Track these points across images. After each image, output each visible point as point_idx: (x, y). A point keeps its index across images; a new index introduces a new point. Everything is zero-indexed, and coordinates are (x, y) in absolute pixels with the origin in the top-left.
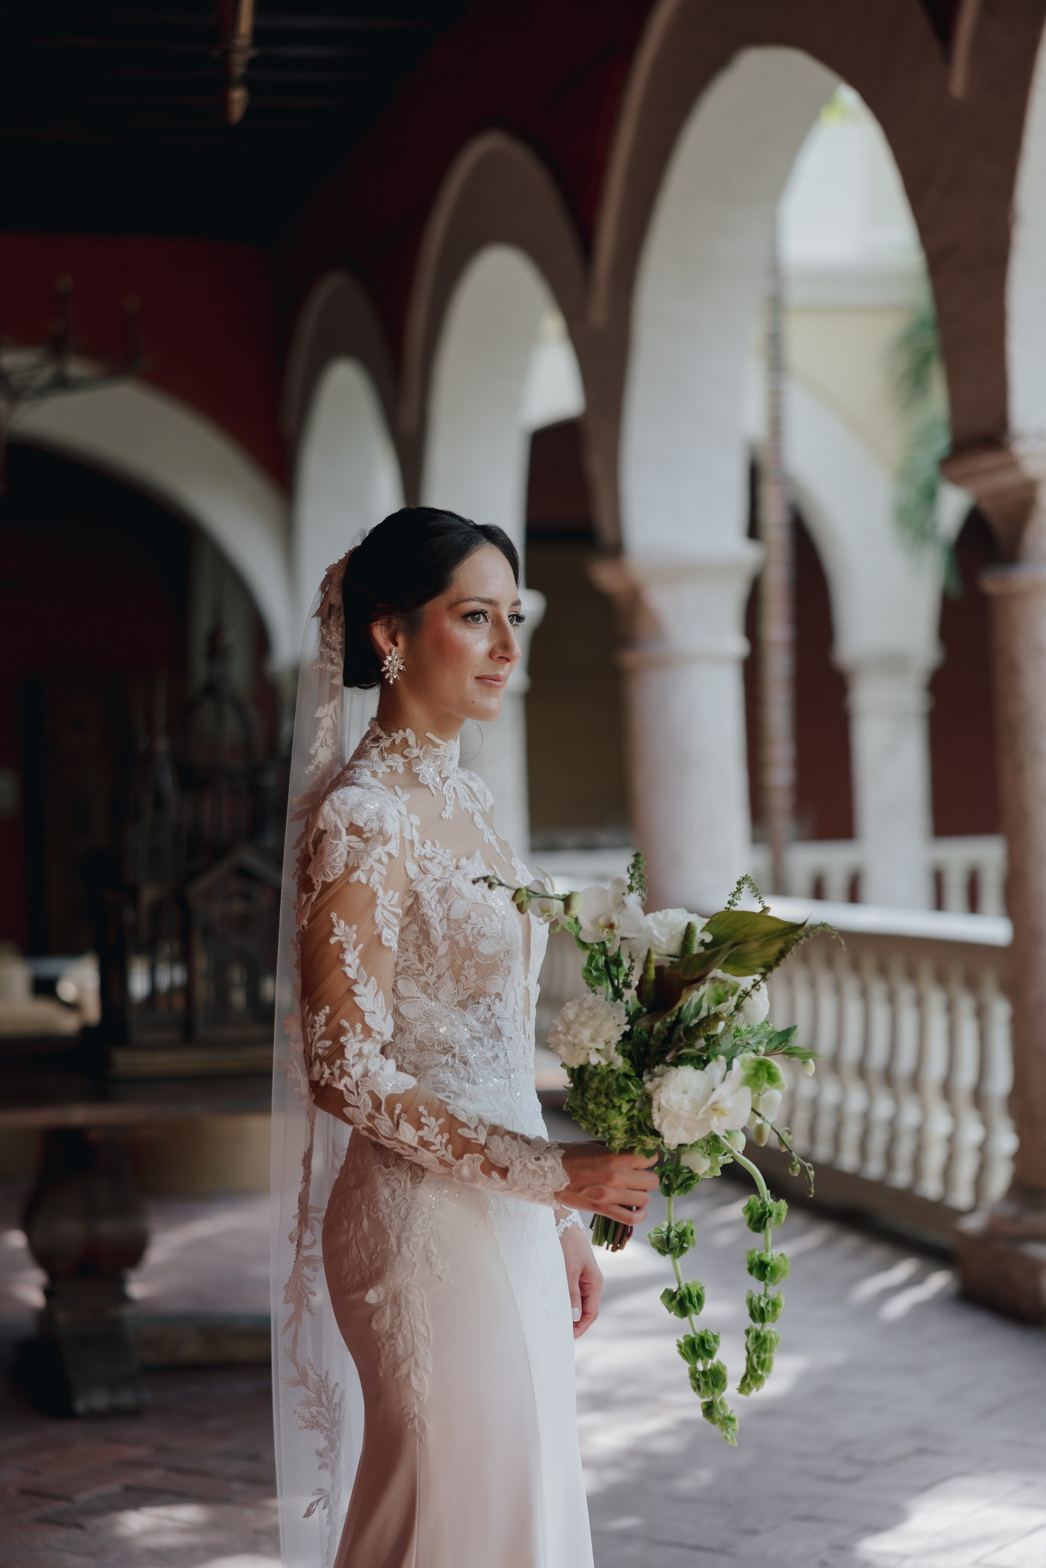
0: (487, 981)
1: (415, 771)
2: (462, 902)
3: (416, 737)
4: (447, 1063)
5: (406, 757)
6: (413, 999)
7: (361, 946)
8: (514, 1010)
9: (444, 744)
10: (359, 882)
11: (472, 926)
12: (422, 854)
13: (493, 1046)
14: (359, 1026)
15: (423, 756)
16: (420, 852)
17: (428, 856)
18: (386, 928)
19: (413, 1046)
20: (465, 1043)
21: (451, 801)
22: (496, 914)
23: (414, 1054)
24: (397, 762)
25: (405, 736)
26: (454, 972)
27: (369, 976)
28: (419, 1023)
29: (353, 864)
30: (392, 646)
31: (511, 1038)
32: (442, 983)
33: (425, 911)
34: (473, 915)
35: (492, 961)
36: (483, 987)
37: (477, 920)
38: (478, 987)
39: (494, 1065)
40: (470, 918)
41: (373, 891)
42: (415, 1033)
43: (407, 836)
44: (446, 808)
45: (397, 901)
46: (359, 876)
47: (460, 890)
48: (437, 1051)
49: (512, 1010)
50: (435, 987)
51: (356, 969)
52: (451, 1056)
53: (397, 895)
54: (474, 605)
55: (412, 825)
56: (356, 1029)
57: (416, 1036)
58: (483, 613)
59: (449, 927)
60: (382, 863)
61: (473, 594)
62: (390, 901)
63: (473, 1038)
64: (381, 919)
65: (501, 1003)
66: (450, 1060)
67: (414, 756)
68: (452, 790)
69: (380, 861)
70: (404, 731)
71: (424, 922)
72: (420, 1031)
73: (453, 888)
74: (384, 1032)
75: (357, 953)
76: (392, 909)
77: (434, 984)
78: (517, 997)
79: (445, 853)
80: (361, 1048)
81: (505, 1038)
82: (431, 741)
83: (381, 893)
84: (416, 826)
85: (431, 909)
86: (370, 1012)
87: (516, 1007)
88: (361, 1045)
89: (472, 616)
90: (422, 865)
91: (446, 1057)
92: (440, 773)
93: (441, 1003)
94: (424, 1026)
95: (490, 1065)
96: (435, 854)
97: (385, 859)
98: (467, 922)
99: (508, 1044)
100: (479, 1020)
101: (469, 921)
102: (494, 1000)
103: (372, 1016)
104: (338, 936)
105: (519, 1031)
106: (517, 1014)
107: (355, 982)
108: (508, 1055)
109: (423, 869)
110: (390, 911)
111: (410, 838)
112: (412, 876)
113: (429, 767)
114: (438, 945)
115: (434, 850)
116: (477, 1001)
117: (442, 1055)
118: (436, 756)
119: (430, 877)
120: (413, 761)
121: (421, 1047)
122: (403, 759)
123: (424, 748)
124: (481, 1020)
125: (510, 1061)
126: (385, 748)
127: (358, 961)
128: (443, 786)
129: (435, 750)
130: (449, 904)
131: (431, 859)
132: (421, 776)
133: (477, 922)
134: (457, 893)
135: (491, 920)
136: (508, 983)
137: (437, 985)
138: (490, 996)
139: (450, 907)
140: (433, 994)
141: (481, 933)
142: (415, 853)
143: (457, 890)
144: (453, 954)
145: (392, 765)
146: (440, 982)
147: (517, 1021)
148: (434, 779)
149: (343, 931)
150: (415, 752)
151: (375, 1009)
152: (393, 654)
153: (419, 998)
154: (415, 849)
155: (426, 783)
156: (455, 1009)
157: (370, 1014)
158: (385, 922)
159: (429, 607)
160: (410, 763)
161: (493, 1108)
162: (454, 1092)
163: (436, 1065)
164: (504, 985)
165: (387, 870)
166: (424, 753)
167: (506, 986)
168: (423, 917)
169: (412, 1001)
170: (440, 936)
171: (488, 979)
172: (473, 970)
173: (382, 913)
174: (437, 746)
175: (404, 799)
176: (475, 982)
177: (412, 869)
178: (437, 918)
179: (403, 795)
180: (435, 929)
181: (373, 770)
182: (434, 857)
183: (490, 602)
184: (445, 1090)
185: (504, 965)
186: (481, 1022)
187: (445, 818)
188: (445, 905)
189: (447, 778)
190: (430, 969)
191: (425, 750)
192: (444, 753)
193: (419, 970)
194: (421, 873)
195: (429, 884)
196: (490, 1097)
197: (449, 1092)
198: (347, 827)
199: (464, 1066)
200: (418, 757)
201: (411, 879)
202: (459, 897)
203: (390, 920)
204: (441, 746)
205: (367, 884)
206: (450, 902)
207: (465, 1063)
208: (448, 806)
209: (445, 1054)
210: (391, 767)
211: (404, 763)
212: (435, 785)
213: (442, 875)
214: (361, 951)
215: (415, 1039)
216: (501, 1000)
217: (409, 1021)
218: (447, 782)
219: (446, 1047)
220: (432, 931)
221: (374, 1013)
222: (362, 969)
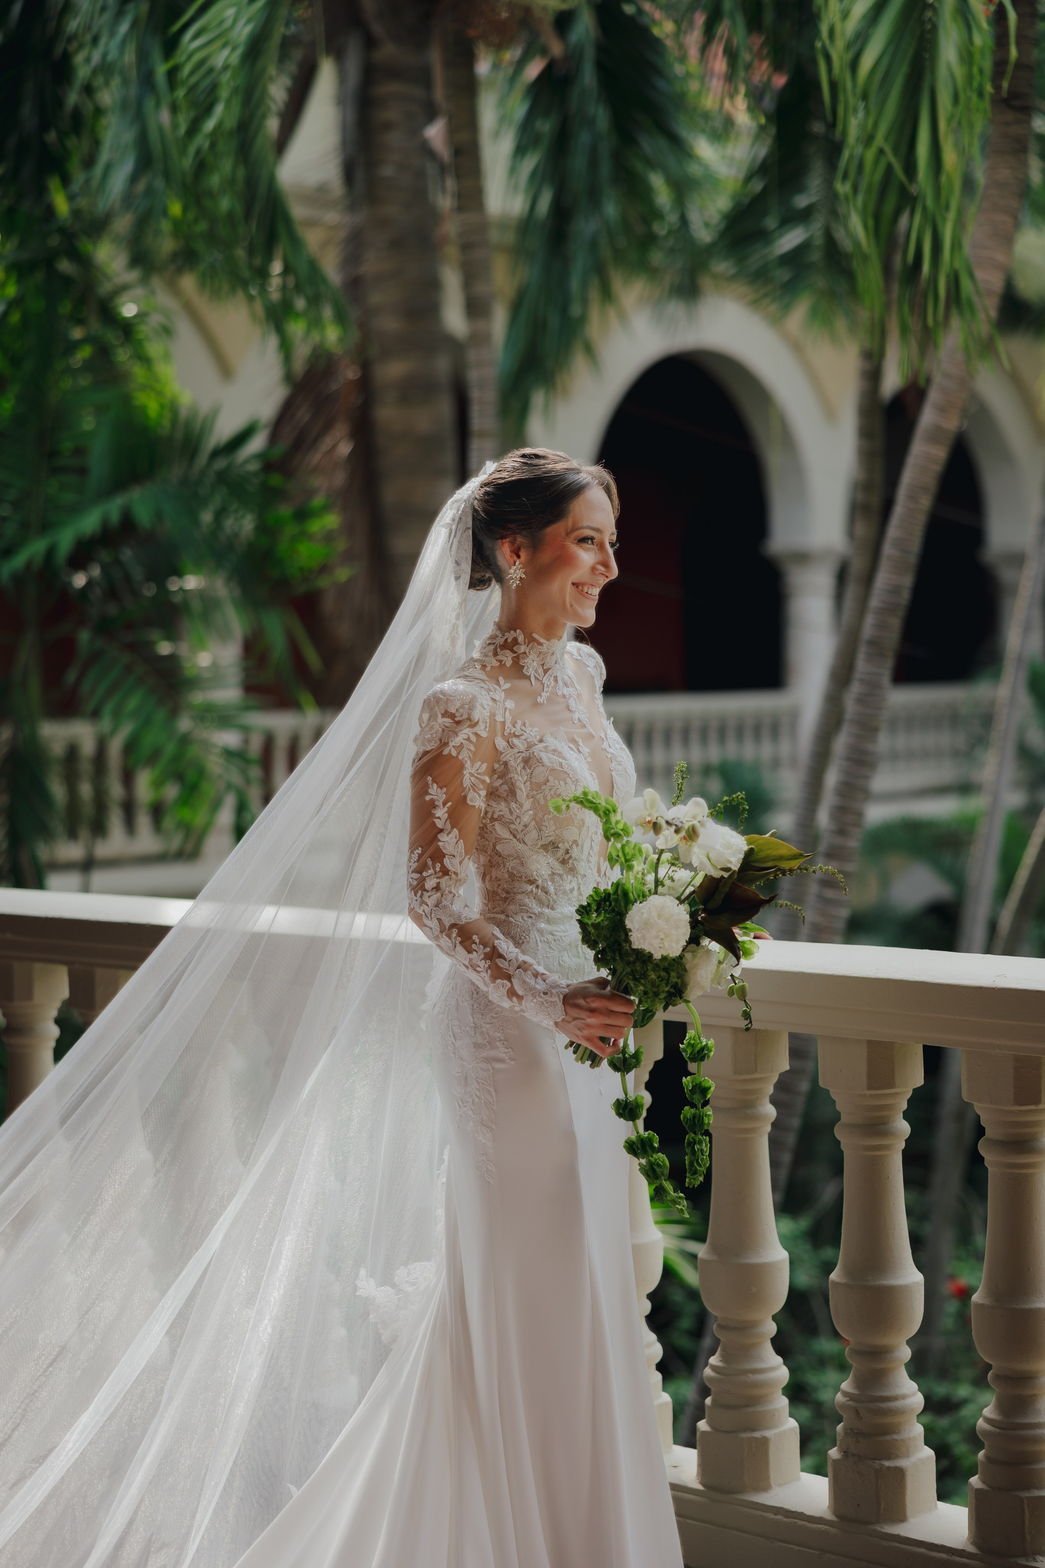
0: (564, 831)
1: (521, 664)
2: (542, 768)
3: (524, 637)
4: (532, 892)
5: (515, 652)
6: (507, 841)
7: (450, 804)
8: (589, 853)
9: (547, 643)
10: (450, 754)
11: (550, 788)
12: (512, 732)
13: (571, 881)
14: (438, 865)
15: (529, 652)
16: (510, 730)
17: (517, 733)
18: (471, 791)
19: (506, 876)
20: (546, 877)
21: (549, 688)
22: (571, 778)
23: (507, 883)
24: (507, 657)
25: (515, 636)
26: (536, 823)
27: (452, 828)
28: (512, 858)
29: (445, 740)
30: (515, 557)
31: (585, 876)
32: (528, 831)
33: (512, 775)
34: (551, 778)
35: (567, 815)
36: (561, 835)
37: (554, 783)
38: (557, 835)
39: (570, 896)
40: (548, 781)
41: (462, 762)
42: (507, 866)
43: (499, 718)
44: (542, 694)
45: (485, 770)
46: (450, 751)
47: (541, 759)
48: (524, 881)
49: (587, 853)
50: (522, 833)
51: (444, 821)
52: (535, 886)
53: (485, 765)
54: (588, 533)
55: (506, 709)
56: (436, 867)
57: (508, 868)
58: (592, 539)
59: (532, 789)
60: (471, 742)
61: (585, 524)
62: (477, 770)
63: (553, 874)
64: (469, 784)
65: (578, 848)
66: (534, 889)
67: (522, 652)
68: (552, 678)
69: (468, 739)
70: (515, 631)
71: (512, 784)
72: (512, 864)
73: (536, 757)
74: (459, 872)
75: (446, 809)
76: (479, 776)
77: (522, 831)
78: (593, 843)
79: (532, 731)
80: (439, 882)
81: (579, 875)
82: (535, 640)
83: (468, 764)
84: (510, 710)
85: (517, 774)
86: (450, 855)
87: (591, 851)
88: (438, 880)
89: (583, 540)
90: (510, 741)
91: (531, 887)
92: (543, 665)
93: (528, 846)
94: (515, 861)
95: (567, 896)
96: (523, 732)
97: (473, 738)
98: (546, 784)
99: (582, 880)
100: (558, 860)
101: (547, 784)
102: (572, 845)
103: (451, 858)
104: (432, 795)
105: (593, 869)
106: (591, 856)
107: (441, 831)
108: (581, 888)
109: (511, 744)
110: (477, 778)
111: (502, 720)
112: (500, 749)
113: (533, 661)
114: (524, 802)
115: (523, 729)
116: (556, 845)
117: (528, 885)
118: (540, 653)
119: (516, 750)
120: (521, 656)
121: (512, 876)
122: (512, 654)
123: (530, 646)
124: (560, 860)
125: (583, 893)
126: (500, 645)
127: (446, 815)
128: (544, 676)
129: (539, 647)
130: (531, 770)
131: (518, 737)
132: (525, 668)
133: (554, 785)
134: (539, 761)
135: (566, 783)
136: (583, 832)
137: (523, 832)
138: (568, 843)
139: (532, 772)
140: (521, 839)
141: (557, 793)
142: (506, 732)
143: (539, 759)
144: (536, 809)
145: (503, 659)
146: (526, 830)
147: (591, 862)
148: (536, 671)
149: (436, 792)
150: (523, 649)
151: (455, 854)
152: (516, 564)
153: (512, 840)
154: (506, 728)
155: (528, 674)
156: (539, 851)
157: (450, 856)
158: (472, 786)
159: (550, 530)
160: (518, 657)
161: (564, 929)
162: (535, 914)
163: (523, 892)
164: (580, 834)
165: (475, 747)
166: (530, 650)
167: (581, 834)
168: (511, 780)
169: (506, 842)
170: (525, 795)
171: (565, 829)
172: (552, 822)
173: (470, 779)
174: (540, 644)
175: (504, 688)
176: (554, 831)
177: (501, 744)
178: (522, 781)
179: (504, 684)
180: (521, 789)
181: (484, 664)
182: (521, 735)
183: (598, 530)
184: (528, 912)
185: (578, 818)
186: (560, 862)
187: (540, 702)
188: (529, 771)
189: (549, 669)
190: (518, 820)
191: (531, 647)
192: (546, 650)
193: (510, 819)
194: (509, 748)
195: (516, 755)
196: (564, 920)
197: (531, 913)
198: (443, 713)
199: (545, 895)
200: (525, 653)
201: (501, 752)
202: (540, 764)
203: (476, 785)
204: (544, 645)
205: (457, 757)
206: (532, 768)
207: (546, 893)
208: (545, 692)
209: (530, 885)
210: (501, 661)
211: (513, 658)
212: (537, 676)
213: (527, 748)
214: (449, 808)
215: (508, 871)
216: (577, 845)
217: (504, 856)
218: (548, 673)
219: (531, 879)
220: (518, 791)
221: (454, 856)
222: (448, 822)
